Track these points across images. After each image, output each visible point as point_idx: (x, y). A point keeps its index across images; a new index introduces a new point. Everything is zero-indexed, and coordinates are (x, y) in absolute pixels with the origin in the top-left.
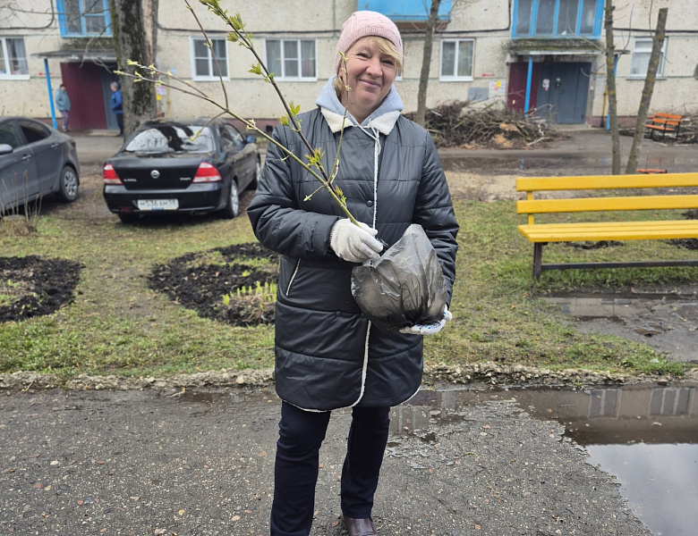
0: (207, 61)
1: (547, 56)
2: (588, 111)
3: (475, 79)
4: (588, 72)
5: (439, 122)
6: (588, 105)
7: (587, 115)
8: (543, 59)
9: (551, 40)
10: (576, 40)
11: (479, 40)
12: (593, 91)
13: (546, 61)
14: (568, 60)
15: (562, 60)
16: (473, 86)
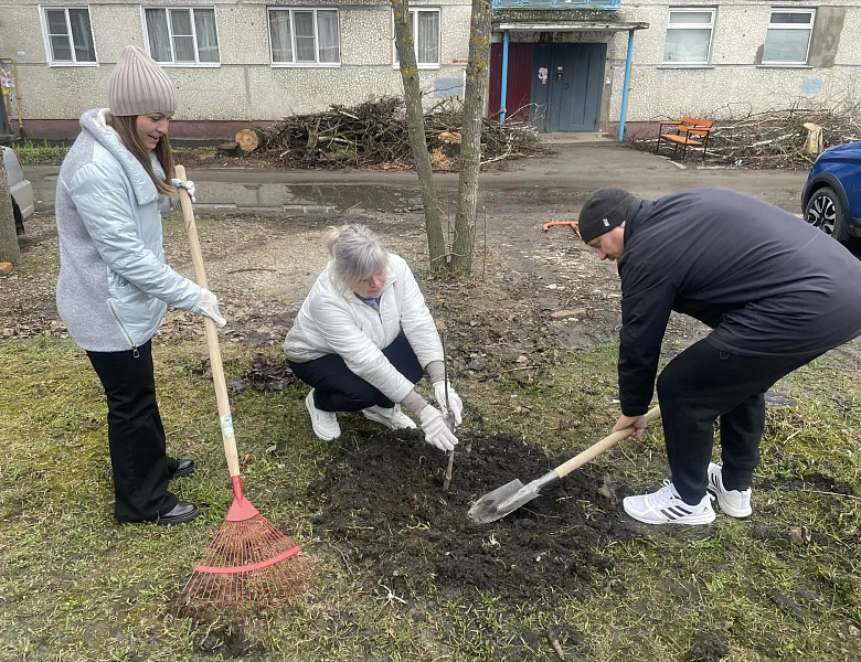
0: (67, 38)
1: (543, 33)
2: (603, 114)
3: (443, 66)
4: (603, 58)
5: (355, 129)
6: (603, 105)
7: (602, 119)
8: (537, 38)
9: (548, 11)
10: (584, 10)
11: (445, 10)
12: (610, 85)
13: (541, 41)
14: (573, 39)
15: (564, 39)
16: (441, 75)
